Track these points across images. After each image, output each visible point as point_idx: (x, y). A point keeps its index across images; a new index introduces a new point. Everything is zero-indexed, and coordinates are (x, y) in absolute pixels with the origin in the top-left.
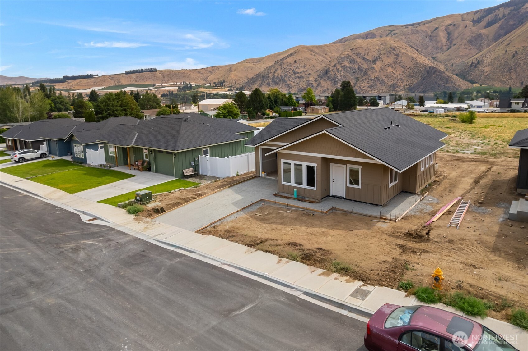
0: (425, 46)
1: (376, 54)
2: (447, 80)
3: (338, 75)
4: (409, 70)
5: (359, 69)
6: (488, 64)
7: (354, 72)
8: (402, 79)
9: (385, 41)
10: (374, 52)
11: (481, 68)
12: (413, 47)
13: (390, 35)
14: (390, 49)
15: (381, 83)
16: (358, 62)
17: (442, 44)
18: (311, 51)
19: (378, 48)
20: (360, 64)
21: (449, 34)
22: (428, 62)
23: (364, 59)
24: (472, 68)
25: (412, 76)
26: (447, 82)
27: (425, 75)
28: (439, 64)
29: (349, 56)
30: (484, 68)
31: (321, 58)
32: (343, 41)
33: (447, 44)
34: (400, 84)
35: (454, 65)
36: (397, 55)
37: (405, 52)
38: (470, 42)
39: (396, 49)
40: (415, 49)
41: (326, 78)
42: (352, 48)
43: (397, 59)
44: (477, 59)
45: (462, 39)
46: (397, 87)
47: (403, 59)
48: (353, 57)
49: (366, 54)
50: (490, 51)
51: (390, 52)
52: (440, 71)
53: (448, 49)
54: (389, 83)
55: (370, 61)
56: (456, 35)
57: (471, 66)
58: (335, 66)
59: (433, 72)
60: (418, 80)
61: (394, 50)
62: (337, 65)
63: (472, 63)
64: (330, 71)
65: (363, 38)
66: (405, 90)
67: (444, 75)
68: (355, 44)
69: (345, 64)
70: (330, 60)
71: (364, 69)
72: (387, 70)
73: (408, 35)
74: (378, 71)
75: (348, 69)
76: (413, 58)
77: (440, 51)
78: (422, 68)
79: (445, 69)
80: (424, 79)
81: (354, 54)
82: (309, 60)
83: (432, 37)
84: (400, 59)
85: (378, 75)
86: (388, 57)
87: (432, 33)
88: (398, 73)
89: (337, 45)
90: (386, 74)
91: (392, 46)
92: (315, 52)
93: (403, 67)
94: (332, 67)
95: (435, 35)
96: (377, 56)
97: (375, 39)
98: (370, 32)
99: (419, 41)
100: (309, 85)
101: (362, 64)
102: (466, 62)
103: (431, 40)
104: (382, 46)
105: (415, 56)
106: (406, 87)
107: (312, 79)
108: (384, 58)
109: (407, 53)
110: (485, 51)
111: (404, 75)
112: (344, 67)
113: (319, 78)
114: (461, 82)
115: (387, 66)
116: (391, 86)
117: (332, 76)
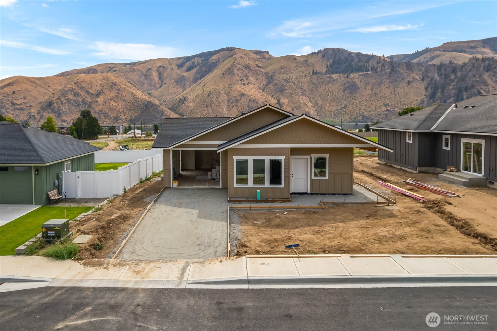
0: (142, 84)
1: (99, 88)
2: (162, 113)
3: (62, 107)
4: (129, 104)
5: (83, 102)
6: (191, 101)
7: (78, 105)
8: (124, 112)
9: (106, 77)
10: (97, 86)
11: (187, 104)
12: (131, 84)
13: (111, 72)
14: (112, 84)
15: (104, 116)
16: (82, 96)
17: (155, 82)
18: (32, 82)
19: (101, 83)
20: (84, 98)
21: (160, 74)
22: (146, 98)
23: (87, 92)
24: (180, 103)
25: (133, 110)
26: (162, 115)
27: (144, 109)
28: (154, 99)
29: (73, 89)
30: (189, 104)
31: (43, 90)
32: (66, 74)
33: (159, 82)
34: (122, 116)
35: (166, 100)
36: (118, 90)
37: (125, 87)
38: (177, 82)
39: (117, 84)
40: (133, 85)
41: (50, 111)
42: (75, 82)
43: (118, 93)
44: (183, 96)
45: (171, 79)
46: (120, 119)
47: (124, 94)
48: (77, 90)
49: (90, 88)
50: (192, 90)
51: (112, 87)
52: (156, 105)
53: (160, 87)
54: (112, 115)
55: (94, 95)
56: (165, 75)
57: (179, 101)
58: (58, 99)
59: (150, 106)
60: (138, 113)
61: (115, 85)
62: (61, 97)
63: (180, 99)
64: (54, 103)
65: (85, 73)
66: (127, 122)
67: (159, 108)
68: (78, 78)
69: (69, 97)
70: (53, 92)
71: (88, 103)
72: (110, 103)
73: (126, 72)
74: (102, 104)
75: (72, 102)
76: (132, 93)
77: (154, 88)
78: (141, 102)
79: (159, 104)
80: (143, 112)
81: (78, 87)
82: (31, 91)
83: (147, 75)
84: (121, 93)
85: (102, 108)
86: (110, 91)
87: (147, 72)
88: (120, 106)
89: (60, 78)
90: (109, 108)
91: (114, 82)
92: (36, 84)
93: (124, 101)
94: (56, 99)
95: (149, 74)
96: (100, 90)
97: (97, 75)
98: (92, 68)
99: (136, 78)
100: (30, 117)
101: (86, 97)
102: (175, 98)
103: (146, 78)
104: (104, 81)
105: (134, 91)
106: (128, 119)
107: (34, 111)
108: (107, 92)
109: (127, 88)
110: (188, 90)
111: (125, 109)
112: (68, 100)
113: (42, 111)
114: (173, 115)
115: (110, 100)
116: (114, 118)
117: (56, 109)
